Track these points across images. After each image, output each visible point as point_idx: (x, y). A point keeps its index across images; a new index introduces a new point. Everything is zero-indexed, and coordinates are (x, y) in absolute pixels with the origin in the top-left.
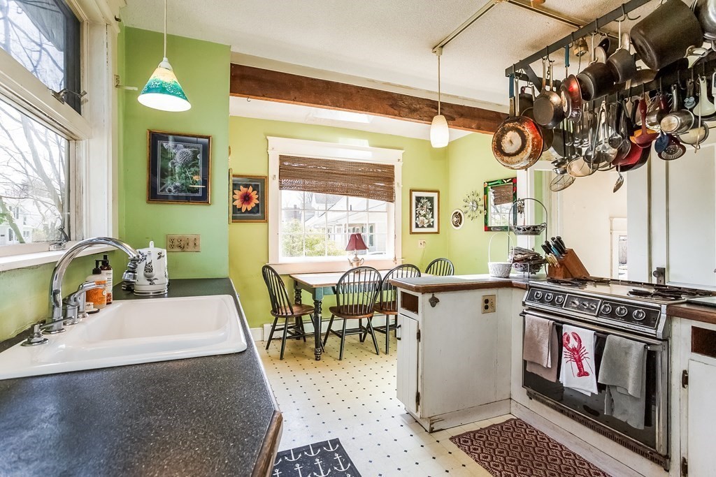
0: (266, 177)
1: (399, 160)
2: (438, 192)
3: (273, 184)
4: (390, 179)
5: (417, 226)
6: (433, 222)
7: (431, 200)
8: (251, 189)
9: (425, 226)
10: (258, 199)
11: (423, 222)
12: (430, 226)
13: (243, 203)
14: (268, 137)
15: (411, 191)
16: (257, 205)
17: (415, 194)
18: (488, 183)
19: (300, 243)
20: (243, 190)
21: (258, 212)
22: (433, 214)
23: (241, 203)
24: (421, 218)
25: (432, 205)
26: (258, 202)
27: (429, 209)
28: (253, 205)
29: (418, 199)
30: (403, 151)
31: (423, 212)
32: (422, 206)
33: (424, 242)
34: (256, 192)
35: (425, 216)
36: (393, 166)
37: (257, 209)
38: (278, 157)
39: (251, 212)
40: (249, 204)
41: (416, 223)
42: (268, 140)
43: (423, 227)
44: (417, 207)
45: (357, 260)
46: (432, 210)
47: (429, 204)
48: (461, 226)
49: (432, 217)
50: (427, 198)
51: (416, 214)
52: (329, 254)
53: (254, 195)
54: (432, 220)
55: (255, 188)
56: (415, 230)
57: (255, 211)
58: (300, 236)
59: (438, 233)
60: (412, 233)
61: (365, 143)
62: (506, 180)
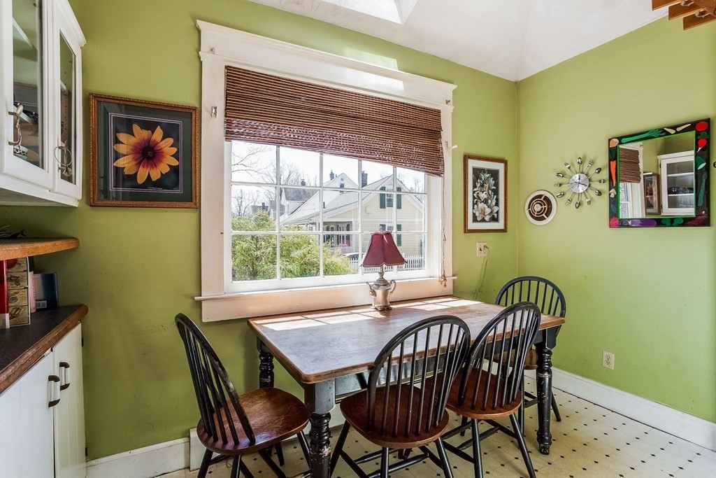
0: (195, 109)
1: (447, 102)
2: (505, 162)
3: (212, 126)
4: (434, 133)
5: (475, 220)
6: (497, 213)
7: (494, 174)
8: (159, 133)
9: (487, 218)
10: (176, 156)
11: (483, 212)
12: (494, 219)
13: (139, 165)
14: (200, 23)
15: (466, 158)
16: (175, 170)
17: (472, 164)
18: (620, 138)
19: (270, 249)
20: (140, 134)
21: (176, 185)
22: (497, 200)
23: (134, 163)
24: (481, 205)
25: (496, 185)
26: (175, 163)
27: (493, 190)
28: (163, 168)
29: (477, 172)
30: (454, 87)
31: (483, 196)
32: (482, 186)
33: (485, 246)
34: (170, 141)
35: (486, 201)
36: (439, 112)
37: (173, 177)
38: (222, 72)
39: (158, 184)
40: (154, 165)
41: (474, 214)
42: (199, 32)
43: (483, 220)
44: (475, 186)
45: (383, 283)
46: (496, 192)
47: (492, 182)
48: (549, 219)
49: (497, 204)
50: (489, 171)
51: (474, 198)
52: (326, 273)
53: (167, 146)
54: (496, 209)
55: (169, 131)
56: (471, 225)
57: (169, 182)
58: (271, 237)
59: (504, 231)
60: (466, 231)
61: (391, 64)
62: (674, 128)
